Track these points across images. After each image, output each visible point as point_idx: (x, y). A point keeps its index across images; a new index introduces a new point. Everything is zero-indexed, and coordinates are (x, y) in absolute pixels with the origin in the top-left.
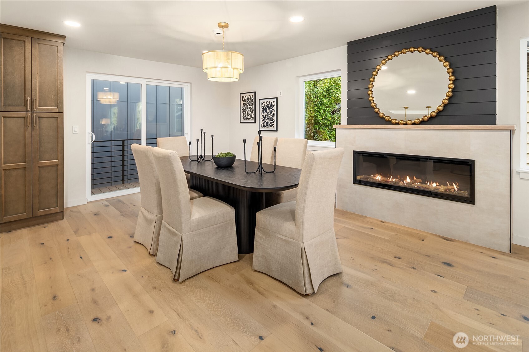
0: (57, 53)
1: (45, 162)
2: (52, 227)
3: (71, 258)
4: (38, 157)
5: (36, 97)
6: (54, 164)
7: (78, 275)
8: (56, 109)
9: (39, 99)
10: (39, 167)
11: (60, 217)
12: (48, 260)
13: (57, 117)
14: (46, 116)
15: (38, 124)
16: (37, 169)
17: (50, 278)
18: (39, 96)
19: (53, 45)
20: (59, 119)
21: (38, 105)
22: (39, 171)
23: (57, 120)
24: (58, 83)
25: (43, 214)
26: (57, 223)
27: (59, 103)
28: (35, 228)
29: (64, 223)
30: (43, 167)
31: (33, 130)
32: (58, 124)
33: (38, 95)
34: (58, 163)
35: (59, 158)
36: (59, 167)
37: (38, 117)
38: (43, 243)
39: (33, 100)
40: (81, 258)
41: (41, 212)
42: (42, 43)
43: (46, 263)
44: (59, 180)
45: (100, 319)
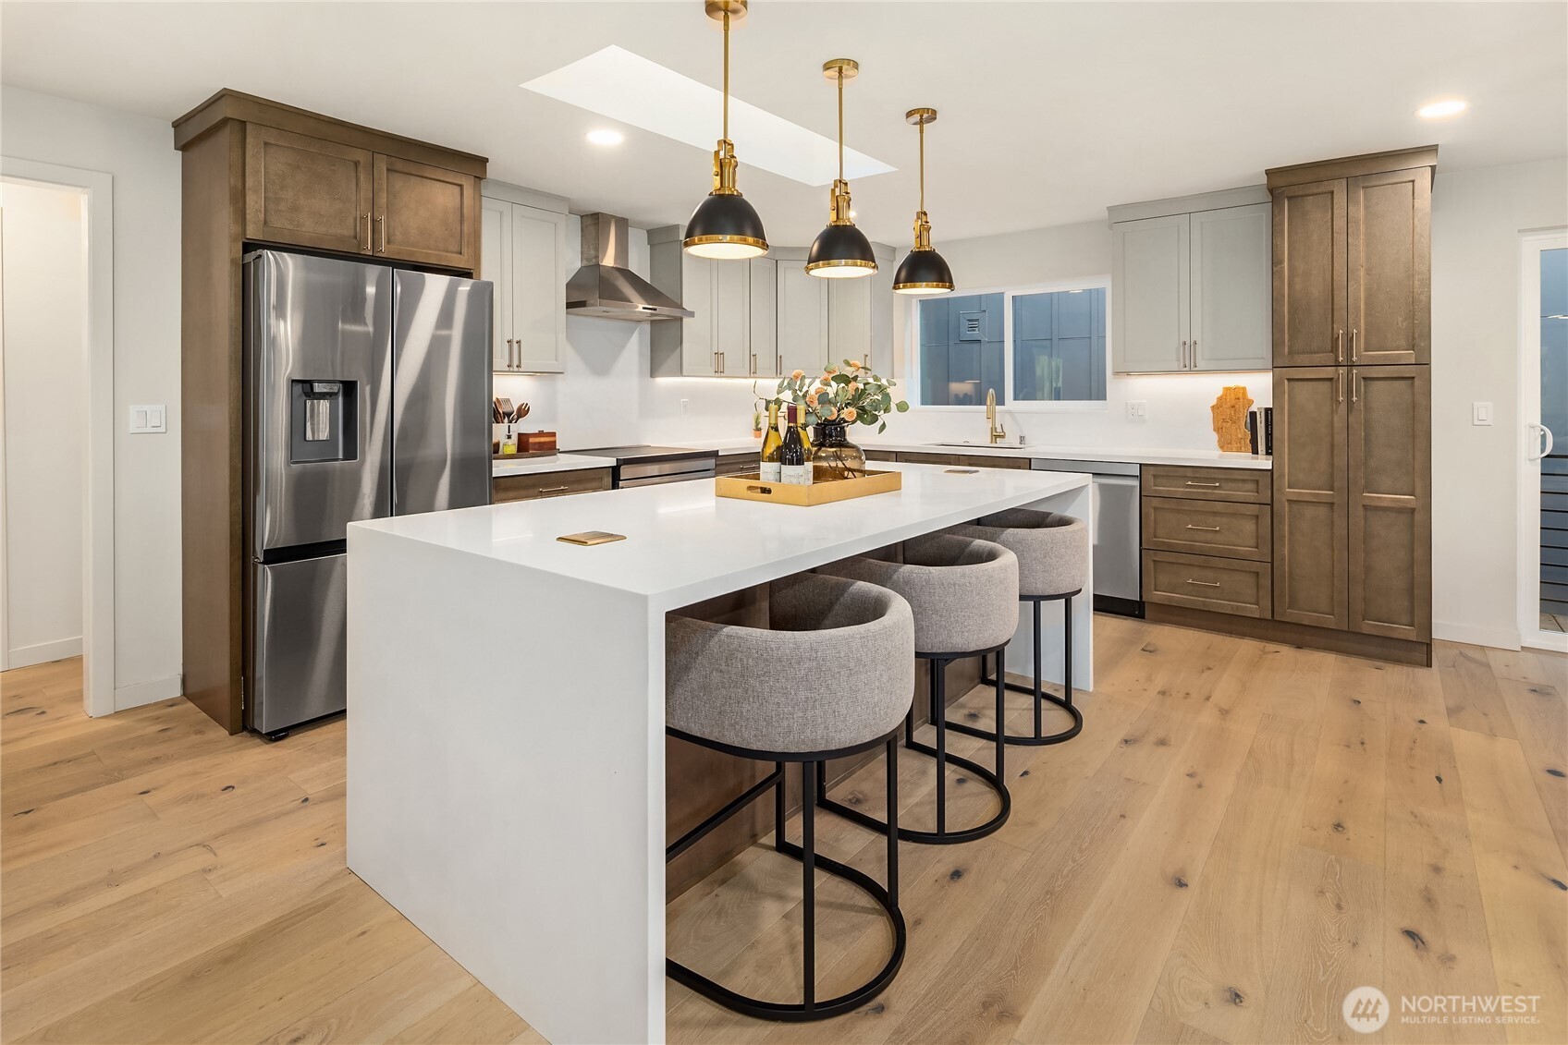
0: (1413, 199)
1: (1381, 498)
2: (1395, 675)
3: (1412, 768)
4: (1363, 482)
5: (1358, 327)
6: (1404, 505)
7: (1412, 813)
8: (1408, 355)
9: (1366, 330)
10: (1365, 507)
11: (1423, 657)
12: (1356, 744)
13: (1413, 378)
14: (1383, 376)
15: (1362, 396)
16: (1361, 511)
17: (1346, 782)
18: (1366, 322)
19: (1401, 180)
20: (1417, 382)
21: (1362, 346)
22: (1366, 519)
23: (1413, 384)
24: (1416, 282)
25: (1374, 632)
26: (1410, 669)
27: (1419, 338)
28: (1355, 661)
29: (1429, 679)
30: (1377, 509)
31: (1351, 412)
32: (1413, 394)
33: (1362, 321)
34: (1413, 505)
35: (1419, 490)
36: (1417, 517)
37: (1364, 378)
38: (1359, 702)
39: (1350, 335)
40: (1439, 779)
41: (1368, 626)
42: (1374, 183)
43: (1348, 746)
44: (1418, 553)
45: (1423, 943)
